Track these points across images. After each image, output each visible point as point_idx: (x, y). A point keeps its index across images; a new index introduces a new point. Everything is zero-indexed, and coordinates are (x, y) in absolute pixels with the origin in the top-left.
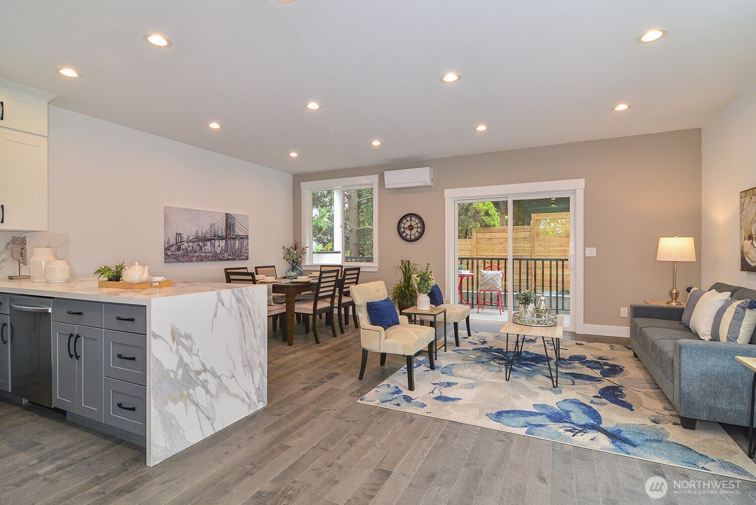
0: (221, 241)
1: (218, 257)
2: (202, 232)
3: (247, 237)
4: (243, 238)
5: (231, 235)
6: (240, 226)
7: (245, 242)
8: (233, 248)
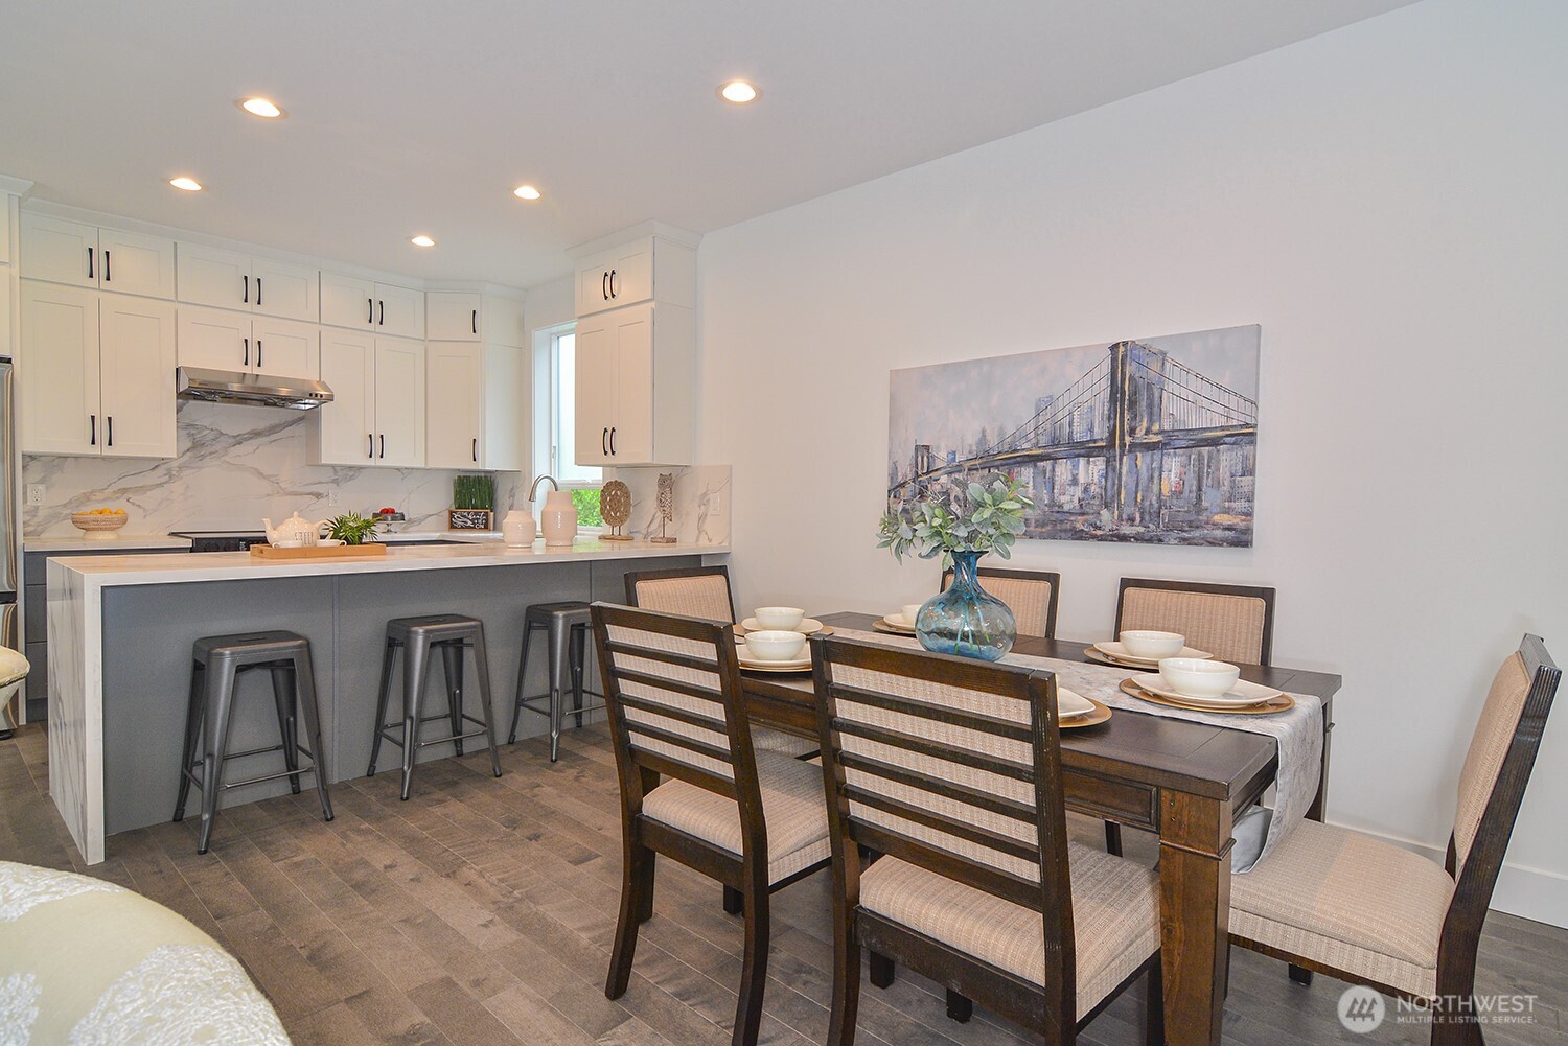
0: (1082, 461)
1: (1069, 526)
2: (1001, 431)
3: (1246, 435)
4: (1214, 442)
5: (1140, 432)
6: (1195, 384)
7: (1228, 459)
8: (1148, 489)
